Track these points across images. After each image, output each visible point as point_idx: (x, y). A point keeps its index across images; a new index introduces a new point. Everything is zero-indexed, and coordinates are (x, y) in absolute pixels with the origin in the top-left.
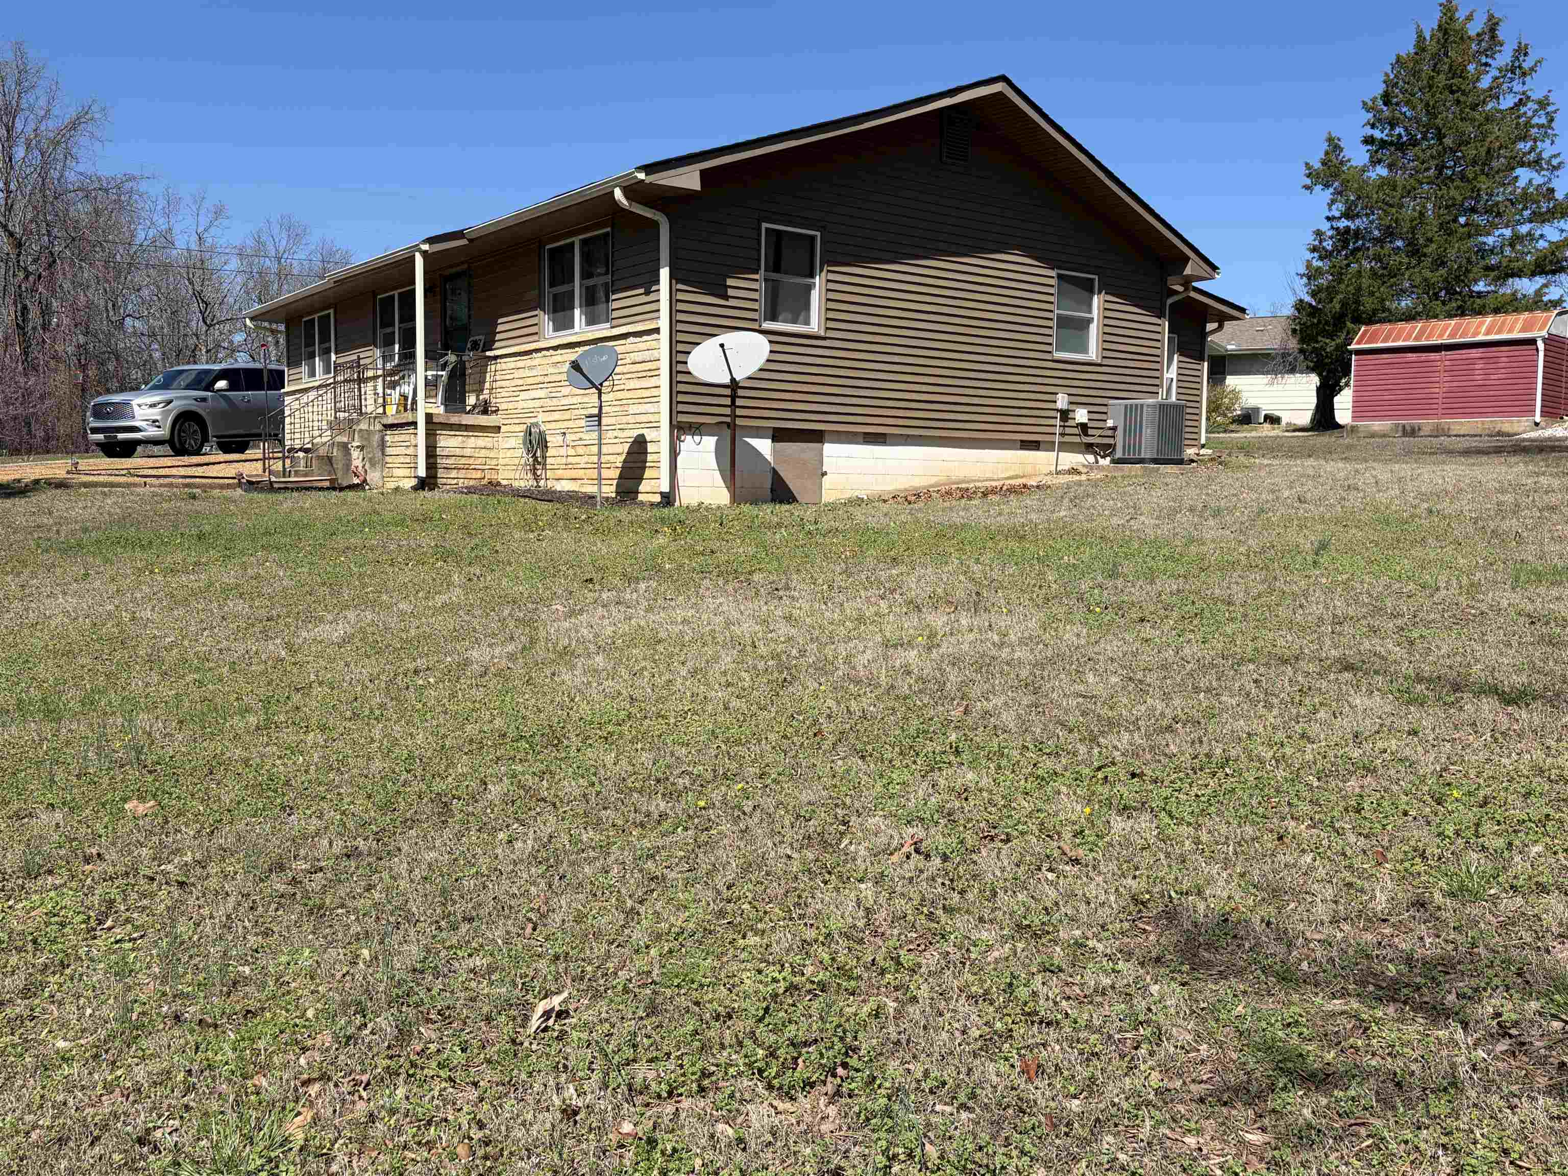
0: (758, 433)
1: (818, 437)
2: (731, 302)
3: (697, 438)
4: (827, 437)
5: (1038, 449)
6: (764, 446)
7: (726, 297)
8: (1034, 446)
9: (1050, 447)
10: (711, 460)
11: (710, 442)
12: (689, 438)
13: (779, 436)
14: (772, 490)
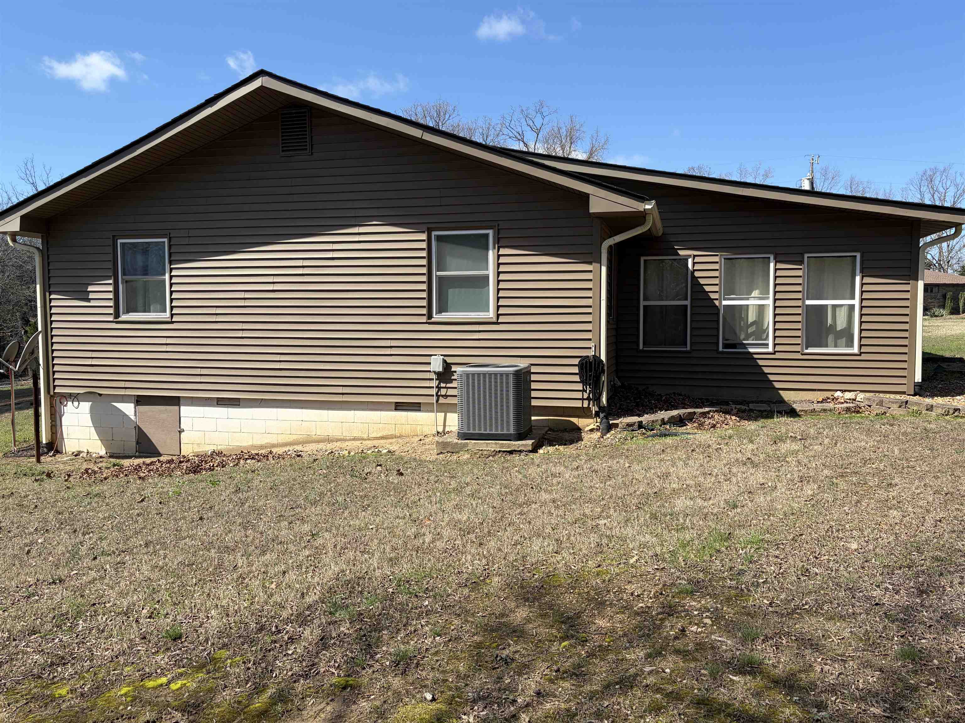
0: (123, 399)
1: (175, 401)
2: (92, 303)
3: (76, 404)
4: (182, 401)
5: (419, 410)
6: (128, 408)
7: (89, 300)
8: (416, 407)
9: (429, 408)
10: (87, 419)
11: (86, 406)
12: (70, 403)
13: (140, 401)
14: (138, 443)
